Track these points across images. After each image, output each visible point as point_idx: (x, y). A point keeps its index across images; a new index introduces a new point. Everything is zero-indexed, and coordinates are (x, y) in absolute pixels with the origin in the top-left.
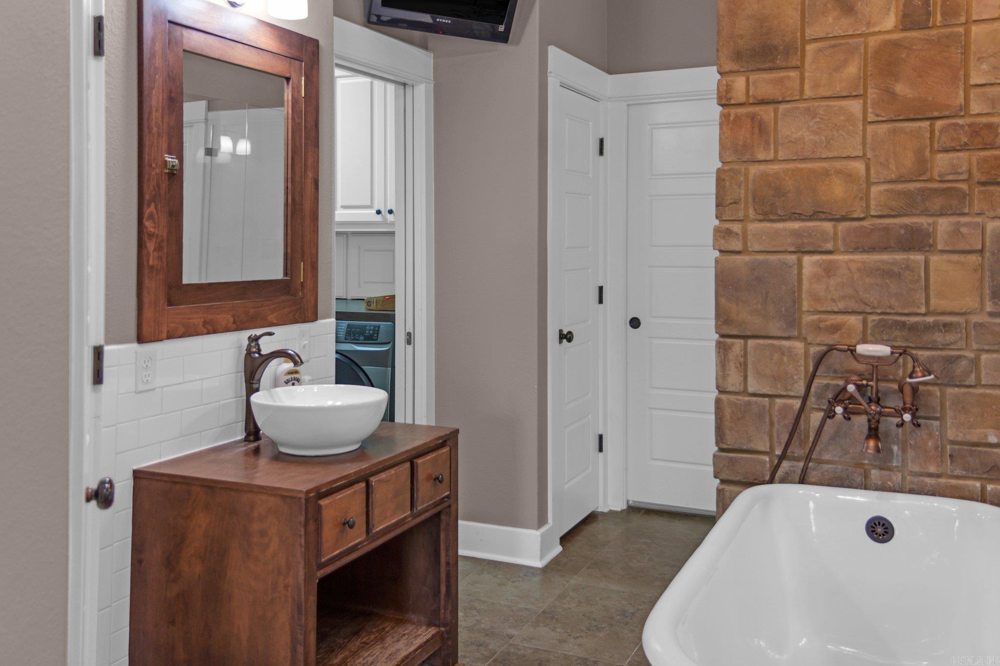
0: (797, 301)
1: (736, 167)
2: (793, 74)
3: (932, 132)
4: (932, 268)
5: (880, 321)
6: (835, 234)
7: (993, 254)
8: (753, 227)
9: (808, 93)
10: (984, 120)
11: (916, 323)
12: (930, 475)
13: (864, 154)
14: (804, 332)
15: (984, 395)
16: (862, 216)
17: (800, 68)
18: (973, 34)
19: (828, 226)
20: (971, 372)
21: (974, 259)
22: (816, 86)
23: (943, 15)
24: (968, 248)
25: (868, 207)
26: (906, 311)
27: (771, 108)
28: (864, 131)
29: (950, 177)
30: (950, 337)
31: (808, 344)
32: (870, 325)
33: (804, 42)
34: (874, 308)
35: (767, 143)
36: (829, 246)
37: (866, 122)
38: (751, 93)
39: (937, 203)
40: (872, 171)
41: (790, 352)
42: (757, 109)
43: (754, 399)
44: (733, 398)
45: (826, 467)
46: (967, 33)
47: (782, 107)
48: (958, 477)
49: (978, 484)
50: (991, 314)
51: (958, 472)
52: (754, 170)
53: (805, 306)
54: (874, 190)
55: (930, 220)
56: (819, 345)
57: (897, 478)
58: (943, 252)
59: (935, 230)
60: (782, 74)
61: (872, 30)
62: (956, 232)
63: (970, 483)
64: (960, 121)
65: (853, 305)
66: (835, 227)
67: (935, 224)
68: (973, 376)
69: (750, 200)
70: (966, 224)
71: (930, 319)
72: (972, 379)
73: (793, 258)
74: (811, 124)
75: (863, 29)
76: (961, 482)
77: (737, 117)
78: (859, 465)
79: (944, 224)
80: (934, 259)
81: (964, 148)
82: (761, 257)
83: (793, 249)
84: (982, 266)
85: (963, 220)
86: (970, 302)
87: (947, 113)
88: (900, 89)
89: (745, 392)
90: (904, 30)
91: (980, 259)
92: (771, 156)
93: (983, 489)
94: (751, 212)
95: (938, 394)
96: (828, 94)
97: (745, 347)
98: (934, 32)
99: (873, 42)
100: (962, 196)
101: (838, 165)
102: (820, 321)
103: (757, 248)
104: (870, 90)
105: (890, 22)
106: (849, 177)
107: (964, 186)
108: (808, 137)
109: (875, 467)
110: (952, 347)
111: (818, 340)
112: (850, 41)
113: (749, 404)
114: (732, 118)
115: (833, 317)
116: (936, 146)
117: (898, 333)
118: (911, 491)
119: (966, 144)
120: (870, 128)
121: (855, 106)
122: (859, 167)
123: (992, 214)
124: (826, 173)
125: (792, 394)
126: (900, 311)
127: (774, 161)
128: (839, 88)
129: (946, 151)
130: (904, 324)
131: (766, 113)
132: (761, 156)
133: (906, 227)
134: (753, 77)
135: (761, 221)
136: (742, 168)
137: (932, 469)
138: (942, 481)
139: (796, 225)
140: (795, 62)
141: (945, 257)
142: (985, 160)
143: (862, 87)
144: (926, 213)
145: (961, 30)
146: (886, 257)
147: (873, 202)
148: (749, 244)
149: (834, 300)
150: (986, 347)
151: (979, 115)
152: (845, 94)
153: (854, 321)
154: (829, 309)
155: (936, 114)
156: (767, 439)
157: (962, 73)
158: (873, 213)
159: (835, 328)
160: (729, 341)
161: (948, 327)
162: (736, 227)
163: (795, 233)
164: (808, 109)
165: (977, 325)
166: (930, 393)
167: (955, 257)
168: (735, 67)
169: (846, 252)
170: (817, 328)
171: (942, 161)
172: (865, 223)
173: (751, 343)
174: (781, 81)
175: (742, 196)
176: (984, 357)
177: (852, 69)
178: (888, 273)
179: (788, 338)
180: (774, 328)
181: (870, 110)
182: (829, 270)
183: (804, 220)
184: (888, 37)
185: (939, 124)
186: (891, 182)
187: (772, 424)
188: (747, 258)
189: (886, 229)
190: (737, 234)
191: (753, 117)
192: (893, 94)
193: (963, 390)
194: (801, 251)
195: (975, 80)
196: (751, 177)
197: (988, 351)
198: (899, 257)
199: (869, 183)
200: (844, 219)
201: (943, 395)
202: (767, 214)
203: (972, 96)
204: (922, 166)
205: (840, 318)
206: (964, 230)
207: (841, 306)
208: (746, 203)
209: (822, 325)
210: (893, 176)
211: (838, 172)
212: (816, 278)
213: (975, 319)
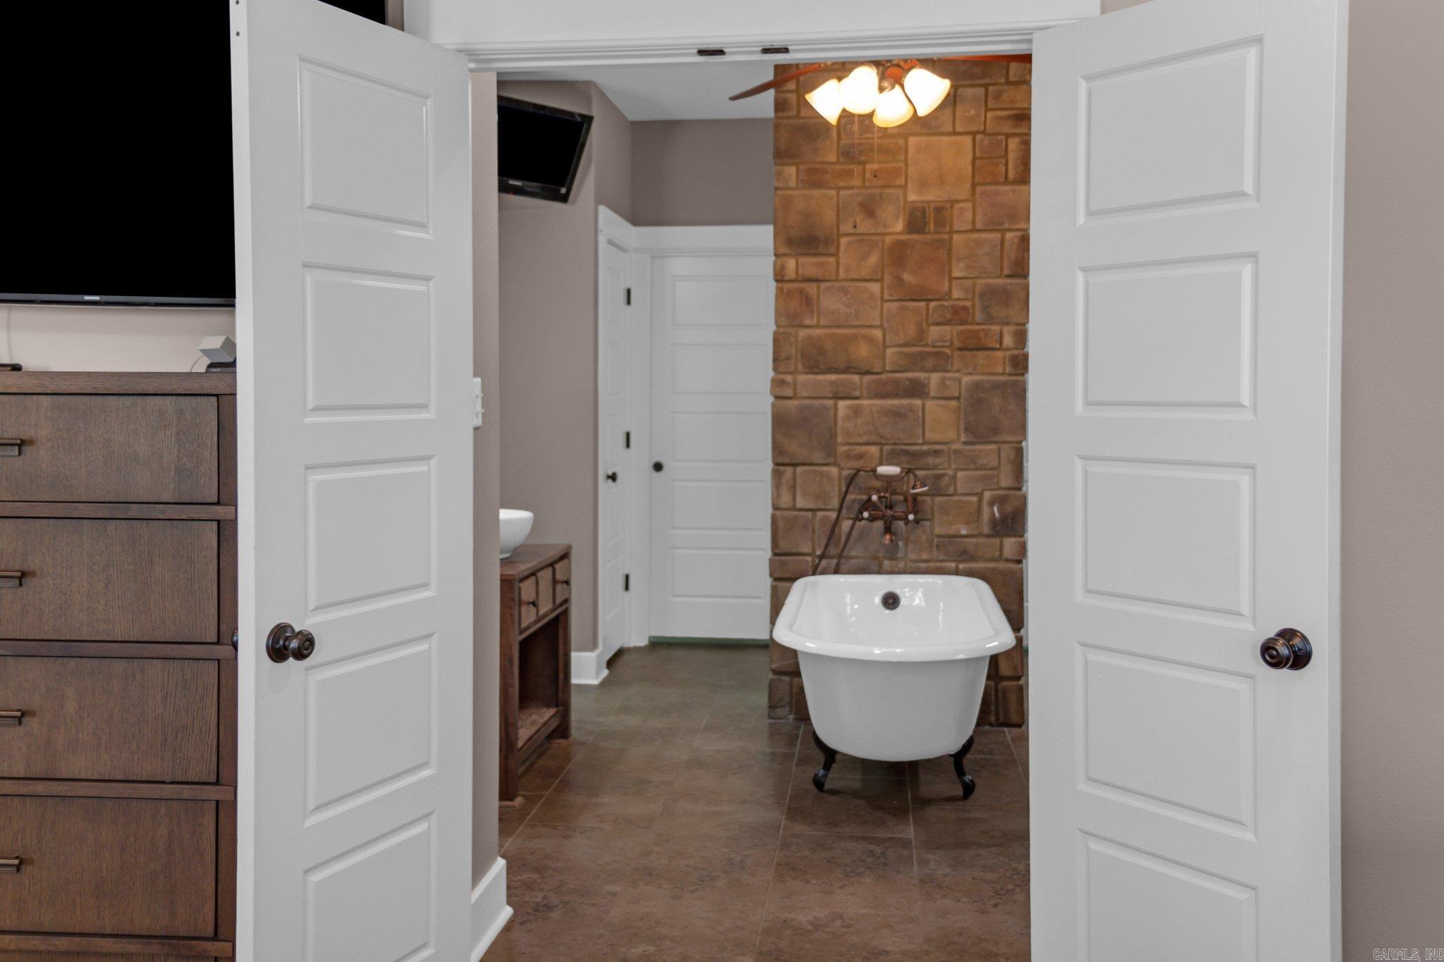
0: (833, 436)
1: (789, 330)
2: (832, 260)
3: (928, 310)
4: (927, 410)
5: (892, 450)
6: (861, 384)
7: (966, 400)
8: (802, 378)
9: (842, 275)
10: (962, 303)
11: (916, 450)
12: (923, 561)
13: (882, 325)
14: (838, 459)
15: (960, 501)
16: (880, 371)
17: (836, 255)
18: (954, 241)
19: (856, 378)
20: (951, 485)
21: (954, 403)
22: (847, 271)
23: (935, 224)
24: (950, 396)
25: (884, 365)
26: (909, 442)
27: (814, 285)
28: (882, 306)
29: (939, 344)
30: (938, 460)
31: (841, 469)
32: (885, 453)
33: (839, 235)
34: (887, 440)
35: (812, 312)
36: (857, 393)
37: (883, 300)
38: (800, 272)
39: (930, 362)
40: (887, 337)
41: (828, 476)
42: (804, 285)
43: (801, 513)
44: (784, 513)
45: (853, 561)
46: (951, 239)
47: (823, 285)
48: (941, 561)
49: (953, 565)
50: (965, 443)
51: (942, 557)
52: (803, 333)
53: (840, 439)
54: (889, 351)
55: (926, 375)
56: (848, 469)
57: (901, 565)
58: (934, 398)
59: (929, 383)
60: (824, 259)
61: (887, 231)
62: (943, 383)
63: (948, 564)
64: (946, 303)
65: (874, 438)
66: (861, 379)
67: (929, 378)
68: (952, 488)
69: (799, 357)
70: (950, 379)
71: (925, 448)
72: (951, 490)
73: (831, 402)
74: (844, 299)
75: (880, 230)
76: (943, 564)
77: (789, 291)
78: (876, 558)
79: (935, 378)
80: (929, 403)
81: (948, 323)
82: (807, 402)
83: (830, 395)
84: (959, 408)
85: (948, 375)
86: (950, 435)
87: (937, 297)
88: (907, 277)
89: (794, 508)
90: (909, 233)
91: (957, 403)
92: (815, 322)
93: (957, 568)
94: (800, 366)
95: (929, 502)
96: (857, 277)
97: (794, 474)
98: (929, 237)
99: (888, 240)
100: (947, 358)
101: (863, 331)
102: (850, 450)
103: (804, 394)
104: (886, 277)
105: (899, 226)
106: (871, 341)
107: (948, 351)
108: (843, 309)
109: (886, 558)
110: (939, 467)
111: (848, 466)
112: (872, 238)
113: (796, 517)
114: (785, 291)
115: (859, 447)
116: (930, 320)
117: (904, 458)
118: (911, 573)
119: (949, 320)
120: (886, 305)
121: (875, 288)
122: (878, 334)
123: (966, 371)
124: (855, 337)
125: (829, 507)
126: (905, 441)
127: (817, 326)
128: (864, 273)
129: (937, 324)
130: (908, 452)
131: (811, 289)
132: (807, 322)
133: (909, 379)
134: (802, 260)
135: (807, 373)
136: (793, 331)
137: (925, 556)
138: (931, 564)
139: (833, 377)
140: (833, 250)
141: (936, 402)
142: (962, 332)
143: (880, 273)
144: (923, 369)
145: (946, 237)
146: (896, 402)
147: (888, 361)
148: (798, 391)
149: (860, 435)
150: (961, 467)
151: (958, 299)
152: (868, 277)
153: (874, 450)
154: (857, 441)
155: (930, 297)
156: (810, 545)
157: (947, 268)
158: (888, 369)
159: (861, 456)
160: (782, 468)
161: (937, 453)
162: (789, 378)
163: (832, 383)
164: (842, 287)
165: (956, 451)
166: (924, 502)
167: (941, 402)
168: (787, 251)
169: (869, 398)
170: (848, 456)
171: (934, 332)
172: (883, 376)
173: (799, 469)
174: (822, 265)
175: (793, 353)
176: (960, 474)
177: (873, 259)
178: (897, 414)
179: (827, 465)
180: (817, 457)
181: (886, 291)
182: (856, 411)
183: (838, 373)
184: (897, 237)
185: (932, 304)
186: (899, 346)
187: (814, 532)
188: (795, 403)
189: (897, 381)
190: (789, 383)
191: (801, 291)
192: (901, 280)
193: (946, 498)
194: (837, 397)
195: (956, 274)
196: (800, 339)
197: (961, 470)
198: (905, 402)
199: (885, 347)
200: (868, 373)
201: (933, 503)
202: (813, 368)
203: (953, 285)
204: (921, 335)
205: (864, 448)
206: (948, 382)
207: (865, 439)
208: (796, 359)
209: (851, 454)
210: (901, 342)
211: (865, 337)
212: (848, 418)
213: (955, 447)
